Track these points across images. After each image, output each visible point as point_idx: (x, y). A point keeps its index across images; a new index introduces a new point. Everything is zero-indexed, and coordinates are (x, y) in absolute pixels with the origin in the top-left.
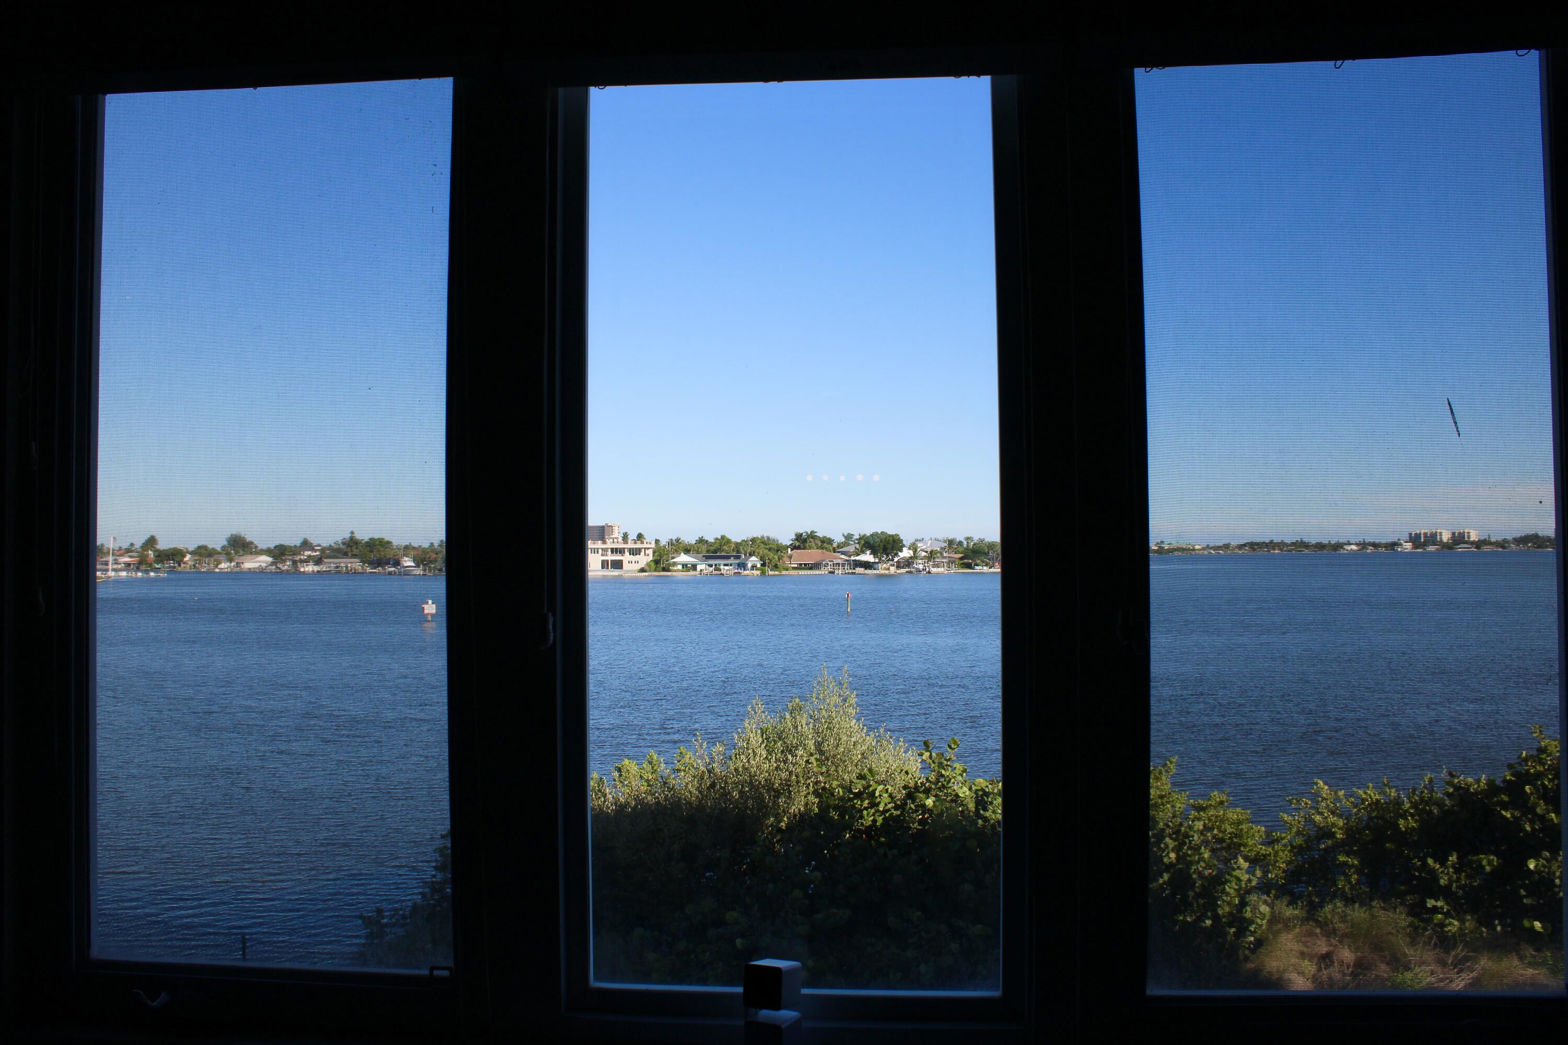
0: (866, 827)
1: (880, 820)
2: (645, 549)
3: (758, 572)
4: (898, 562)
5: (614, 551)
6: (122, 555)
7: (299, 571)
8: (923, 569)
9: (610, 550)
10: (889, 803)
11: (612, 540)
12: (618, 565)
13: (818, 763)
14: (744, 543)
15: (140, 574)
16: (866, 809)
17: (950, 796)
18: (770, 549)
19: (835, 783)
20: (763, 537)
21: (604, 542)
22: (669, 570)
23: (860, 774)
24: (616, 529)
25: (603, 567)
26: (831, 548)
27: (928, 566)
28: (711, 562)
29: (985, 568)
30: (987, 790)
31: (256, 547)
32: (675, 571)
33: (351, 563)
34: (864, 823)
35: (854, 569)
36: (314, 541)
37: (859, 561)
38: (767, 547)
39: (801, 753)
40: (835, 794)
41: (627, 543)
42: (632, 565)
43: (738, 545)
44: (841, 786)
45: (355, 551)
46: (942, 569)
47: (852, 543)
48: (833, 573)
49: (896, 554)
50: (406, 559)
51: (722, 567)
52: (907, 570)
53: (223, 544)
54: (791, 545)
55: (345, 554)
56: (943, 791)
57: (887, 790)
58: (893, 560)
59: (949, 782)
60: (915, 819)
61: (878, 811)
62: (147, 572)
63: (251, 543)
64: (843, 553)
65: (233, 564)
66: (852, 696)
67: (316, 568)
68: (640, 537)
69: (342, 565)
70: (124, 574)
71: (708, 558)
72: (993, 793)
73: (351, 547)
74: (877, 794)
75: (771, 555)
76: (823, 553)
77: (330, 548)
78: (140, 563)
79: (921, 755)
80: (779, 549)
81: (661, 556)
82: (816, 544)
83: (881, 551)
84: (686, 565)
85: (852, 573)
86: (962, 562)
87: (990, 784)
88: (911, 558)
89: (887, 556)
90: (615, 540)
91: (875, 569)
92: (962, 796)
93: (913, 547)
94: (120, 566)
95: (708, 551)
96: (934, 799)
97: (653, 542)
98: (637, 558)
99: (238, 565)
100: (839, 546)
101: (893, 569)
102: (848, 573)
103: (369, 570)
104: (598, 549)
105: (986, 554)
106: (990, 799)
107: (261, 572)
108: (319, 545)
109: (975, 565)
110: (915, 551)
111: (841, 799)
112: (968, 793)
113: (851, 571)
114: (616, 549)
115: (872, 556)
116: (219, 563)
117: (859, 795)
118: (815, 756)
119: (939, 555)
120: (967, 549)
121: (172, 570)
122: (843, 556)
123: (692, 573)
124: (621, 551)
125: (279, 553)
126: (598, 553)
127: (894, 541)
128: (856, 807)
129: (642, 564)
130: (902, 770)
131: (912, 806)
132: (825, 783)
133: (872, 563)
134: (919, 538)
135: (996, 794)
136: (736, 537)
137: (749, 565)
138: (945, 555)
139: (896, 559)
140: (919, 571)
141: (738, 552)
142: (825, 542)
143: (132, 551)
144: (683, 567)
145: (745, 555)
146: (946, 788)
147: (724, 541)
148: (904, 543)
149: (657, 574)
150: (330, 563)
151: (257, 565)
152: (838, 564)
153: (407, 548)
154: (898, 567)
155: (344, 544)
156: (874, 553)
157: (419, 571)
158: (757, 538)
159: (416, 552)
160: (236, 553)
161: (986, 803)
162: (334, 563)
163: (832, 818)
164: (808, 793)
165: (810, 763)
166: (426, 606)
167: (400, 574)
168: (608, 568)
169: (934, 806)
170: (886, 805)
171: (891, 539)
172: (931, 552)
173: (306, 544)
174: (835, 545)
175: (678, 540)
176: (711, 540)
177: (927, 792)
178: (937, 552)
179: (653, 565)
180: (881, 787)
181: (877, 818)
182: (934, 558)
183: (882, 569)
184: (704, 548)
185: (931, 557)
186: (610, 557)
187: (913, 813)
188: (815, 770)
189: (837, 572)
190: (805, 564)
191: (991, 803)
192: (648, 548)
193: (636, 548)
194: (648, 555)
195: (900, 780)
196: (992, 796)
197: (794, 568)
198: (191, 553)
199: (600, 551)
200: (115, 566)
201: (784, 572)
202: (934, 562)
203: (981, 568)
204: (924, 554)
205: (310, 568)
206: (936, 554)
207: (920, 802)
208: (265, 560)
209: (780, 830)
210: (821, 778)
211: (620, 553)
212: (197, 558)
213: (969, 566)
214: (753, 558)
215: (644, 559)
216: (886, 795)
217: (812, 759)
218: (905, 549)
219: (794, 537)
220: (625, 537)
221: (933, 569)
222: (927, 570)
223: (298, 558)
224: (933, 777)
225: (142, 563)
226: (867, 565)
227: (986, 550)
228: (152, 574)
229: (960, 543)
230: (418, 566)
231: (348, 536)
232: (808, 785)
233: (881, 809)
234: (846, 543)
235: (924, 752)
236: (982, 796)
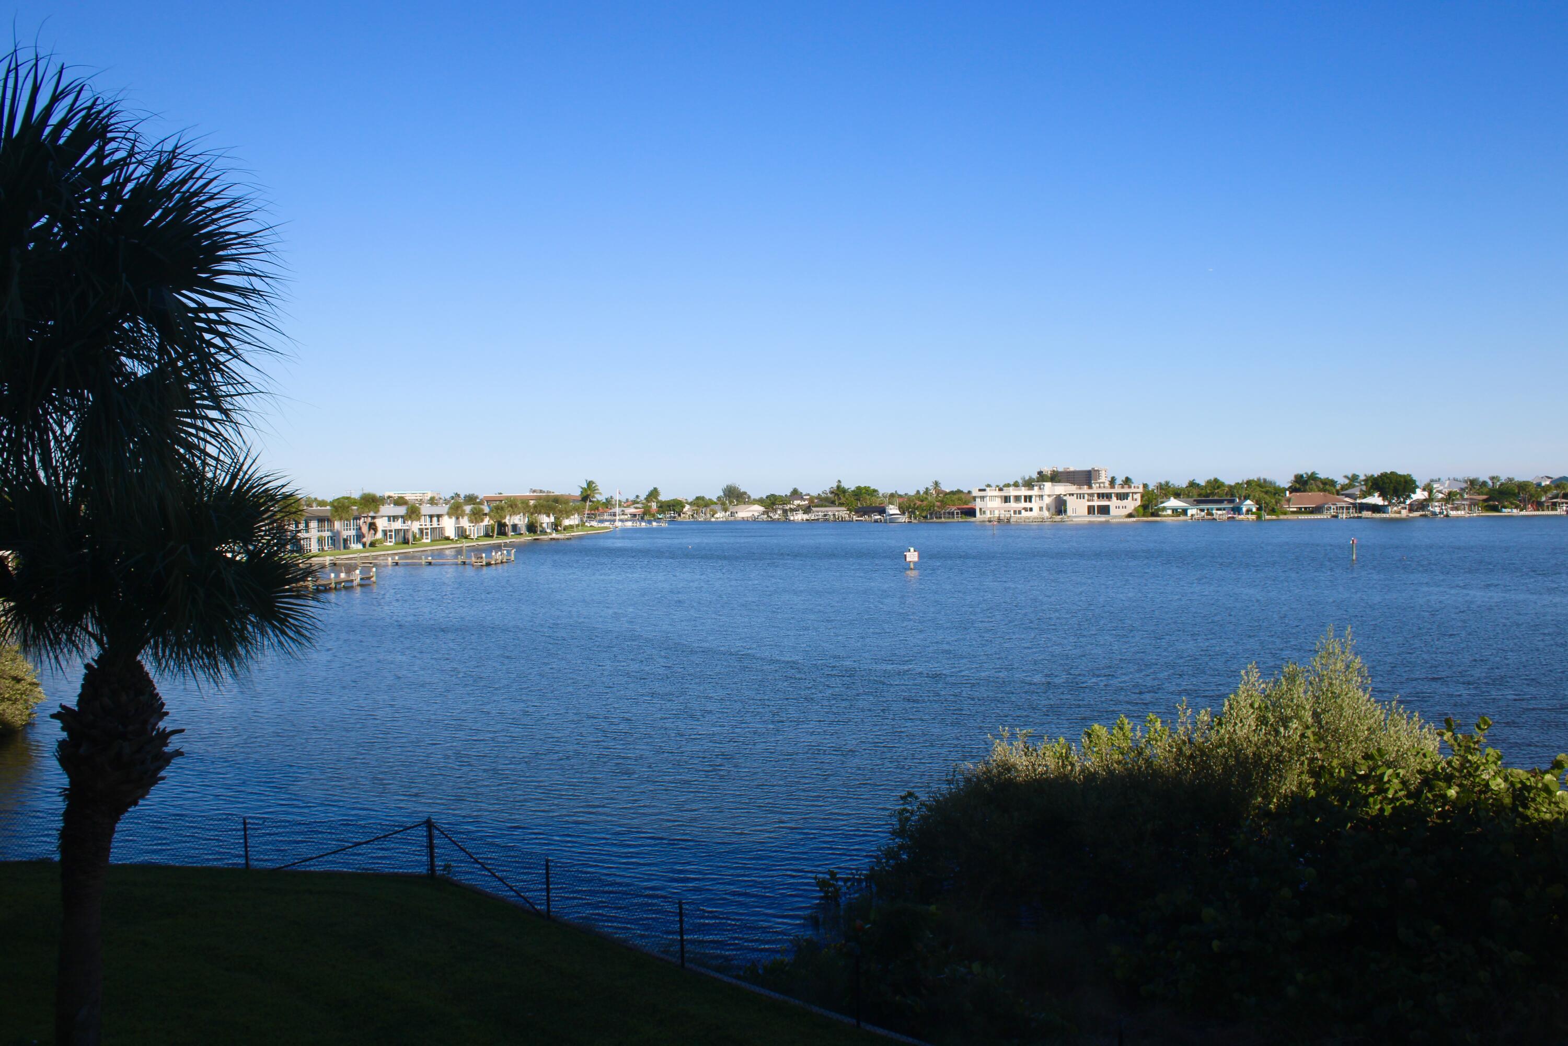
0: (1372, 817)
1: (1388, 810)
2: (1133, 493)
3: (1254, 517)
4: (1410, 505)
5: (1101, 496)
6: (628, 506)
7: (790, 520)
8: (1440, 513)
9: (1096, 495)
10: (1401, 790)
11: (1098, 485)
12: (1105, 510)
13: (1316, 737)
14: (1238, 486)
15: (643, 524)
16: (1371, 795)
17: (1479, 786)
18: (1266, 493)
19: (1335, 762)
20: (1259, 479)
21: (1090, 487)
22: (1158, 516)
23: (1366, 754)
24: (1103, 473)
25: (1089, 513)
26: (1334, 491)
27: (1446, 509)
28: (1202, 507)
29: (1515, 511)
30: (1529, 784)
31: (749, 497)
32: (1165, 516)
33: (839, 511)
34: (1370, 812)
35: (1360, 513)
36: (803, 490)
37: (1366, 504)
38: (1263, 490)
39: (1294, 726)
40: (1335, 775)
41: (1114, 488)
42: (1120, 510)
43: (1230, 487)
44: (1343, 765)
45: (843, 500)
46: (1463, 512)
47: (1357, 484)
48: (1336, 517)
49: (1409, 497)
50: (891, 506)
51: (1214, 512)
52: (1422, 513)
53: (719, 495)
54: (1290, 487)
55: (833, 503)
56: (1468, 779)
57: (1398, 775)
58: (1404, 502)
59: (1477, 768)
60: (1432, 811)
61: (1386, 798)
62: (650, 522)
63: (745, 493)
64: (1347, 496)
65: (727, 513)
66: (1356, 661)
67: (806, 517)
68: (1127, 481)
69: (829, 513)
70: (629, 524)
71: (1199, 502)
72: (1536, 788)
73: (838, 496)
74: (1386, 779)
75: (1267, 498)
76: (1325, 496)
77: (819, 497)
78: (644, 514)
79: (1441, 735)
80: (1277, 492)
81: (1150, 501)
82: (1318, 487)
83: (1391, 492)
84: (1176, 510)
85: (1358, 517)
86: (1486, 504)
87: (1532, 776)
88: (1425, 500)
89: (1398, 498)
90: (1102, 485)
91: (1384, 512)
92: (1496, 788)
93: (1428, 488)
94: (626, 517)
95: (1200, 495)
96: (1457, 789)
97: (1141, 487)
98: (1125, 502)
99: (732, 514)
100: (1344, 487)
101: (1404, 513)
102: (1354, 517)
103: (855, 518)
104: (1084, 494)
105: (1515, 495)
106: (1532, 795)
107: (755, 520)
108: (808, 495)
109: (1502, 507)
110: (1430, 492)
111: (1343, 781)
112: (1502, 786)
113: (1356, 515)
114: (1103, 494)
115: (1381, 498)
116: (715, 513)
117: (1364, 779)
118: (1312, 729)
119: (1458, 496)
120: (1493, 490)
121: (672, 521)
122: (1347, 499)
123: (1182, 518)
124: (1108, 496)
125: (771, 502)
126: (1084, 498)
127: (1406, 482)
128: (1360, 793)
129: (1130, 509)
130: (1418, 753)
131: (1429, 795)
132: (1323, 761)
133: (1381, 506)
134: (1434, 479)
135: (1541, 789)
136: (1229, 479)
137: (1244, 509)
138: (1466, 496)
139: (1408, 502)
140: (1434, 514)
141: (1232, 495)
142: (1327, 485)
143: (638, 503)
144: (1173, 512)
145: (1240, 499)
146: (1473, 776)
147: (1215, 484)
148: (1418, 483)
149: (1145, 519)
150: (818, 512)
151: (750, 514)
152: (1342, 508)
153: (892, 495)
154: (1411, 510)
155: (832, 493)
156: (1383, 495)
157: (904, 519)
158: (1253, 480)
159: (901, 500)
160: (731, 503)
161: (1527, 798)
162: (822, 512)
163: (1331, 803)
164: (1302, 773)
165: (1306, 737)
166: (908, 554)
167: (886, 522)
168: (1094, 514)
169: (1458, 798)
170: (1396, 792)
171: (1402, 480)
172: (1450, 493)
173: (795, 494)
174: (1338, 487)
175: (1167, 483)
176: (1203, 483)
177: (1449, 779)
178: (1455, 494)
179: (1141, 510)
180: (1390, 771)
181: (1385, 807)
182: (1453, 500)
183: (1391, 513)
184: (1195, 492)
185: (1450, 498)
186: (1097, 503)
187: (1430, 803)
188: (1312, 745)
189: (1340, 516)
190: (1305, 508)
191: (1534, 800)
192: (1136, 493)
193: (1124, 493)
194: (1136, 500)
195: (1414, 763)
196: (1534, 791)
197: (1293, 512)
198: (691, 504)
199: (1086, 496)
200: (622, 517)
201: (1282, 517)
202: (1453, 504)
203: (1509, 510)
204: (1440, 496)
205: (800, 517)
206: (1455, 495)
207: (1439, 791)
208: (757, 509)
209: (1268, 813)
210: (1318, 755)
211: (1107, 498)
212: (694, 508)
213: (1495, 509)
214: (1248, 502)
215: (1132, 504)
216: (1396, 781)
217: (1309, 733)
218: (1418, 491)
219: (1293, 478)
220: (1112, 482)
221: (1451, 512)
222: (1445, 513)
223: (787, 507)
224: (1456, 763)
225: (645, 514)
226: (1375, 508)
227: (1517, 491)
228: (654, 524)
229: (1484, 483)
230: (903, 513)
231: (835, 485)
232: (1302, 764)
233: (1390, 796)
234: (1351, 484)
235: (1445, 731)
236: (1520, 789)
